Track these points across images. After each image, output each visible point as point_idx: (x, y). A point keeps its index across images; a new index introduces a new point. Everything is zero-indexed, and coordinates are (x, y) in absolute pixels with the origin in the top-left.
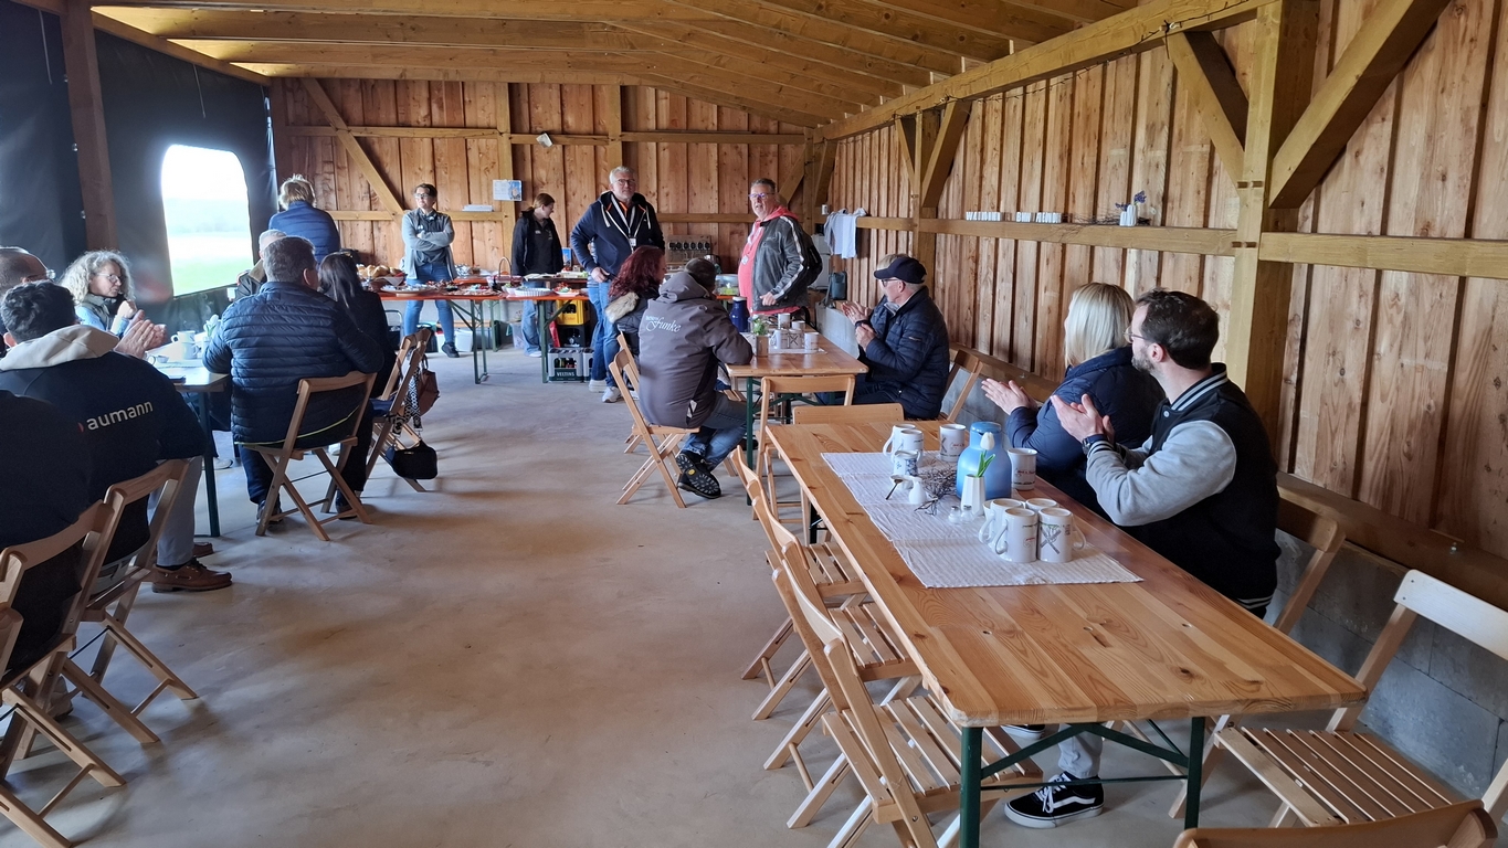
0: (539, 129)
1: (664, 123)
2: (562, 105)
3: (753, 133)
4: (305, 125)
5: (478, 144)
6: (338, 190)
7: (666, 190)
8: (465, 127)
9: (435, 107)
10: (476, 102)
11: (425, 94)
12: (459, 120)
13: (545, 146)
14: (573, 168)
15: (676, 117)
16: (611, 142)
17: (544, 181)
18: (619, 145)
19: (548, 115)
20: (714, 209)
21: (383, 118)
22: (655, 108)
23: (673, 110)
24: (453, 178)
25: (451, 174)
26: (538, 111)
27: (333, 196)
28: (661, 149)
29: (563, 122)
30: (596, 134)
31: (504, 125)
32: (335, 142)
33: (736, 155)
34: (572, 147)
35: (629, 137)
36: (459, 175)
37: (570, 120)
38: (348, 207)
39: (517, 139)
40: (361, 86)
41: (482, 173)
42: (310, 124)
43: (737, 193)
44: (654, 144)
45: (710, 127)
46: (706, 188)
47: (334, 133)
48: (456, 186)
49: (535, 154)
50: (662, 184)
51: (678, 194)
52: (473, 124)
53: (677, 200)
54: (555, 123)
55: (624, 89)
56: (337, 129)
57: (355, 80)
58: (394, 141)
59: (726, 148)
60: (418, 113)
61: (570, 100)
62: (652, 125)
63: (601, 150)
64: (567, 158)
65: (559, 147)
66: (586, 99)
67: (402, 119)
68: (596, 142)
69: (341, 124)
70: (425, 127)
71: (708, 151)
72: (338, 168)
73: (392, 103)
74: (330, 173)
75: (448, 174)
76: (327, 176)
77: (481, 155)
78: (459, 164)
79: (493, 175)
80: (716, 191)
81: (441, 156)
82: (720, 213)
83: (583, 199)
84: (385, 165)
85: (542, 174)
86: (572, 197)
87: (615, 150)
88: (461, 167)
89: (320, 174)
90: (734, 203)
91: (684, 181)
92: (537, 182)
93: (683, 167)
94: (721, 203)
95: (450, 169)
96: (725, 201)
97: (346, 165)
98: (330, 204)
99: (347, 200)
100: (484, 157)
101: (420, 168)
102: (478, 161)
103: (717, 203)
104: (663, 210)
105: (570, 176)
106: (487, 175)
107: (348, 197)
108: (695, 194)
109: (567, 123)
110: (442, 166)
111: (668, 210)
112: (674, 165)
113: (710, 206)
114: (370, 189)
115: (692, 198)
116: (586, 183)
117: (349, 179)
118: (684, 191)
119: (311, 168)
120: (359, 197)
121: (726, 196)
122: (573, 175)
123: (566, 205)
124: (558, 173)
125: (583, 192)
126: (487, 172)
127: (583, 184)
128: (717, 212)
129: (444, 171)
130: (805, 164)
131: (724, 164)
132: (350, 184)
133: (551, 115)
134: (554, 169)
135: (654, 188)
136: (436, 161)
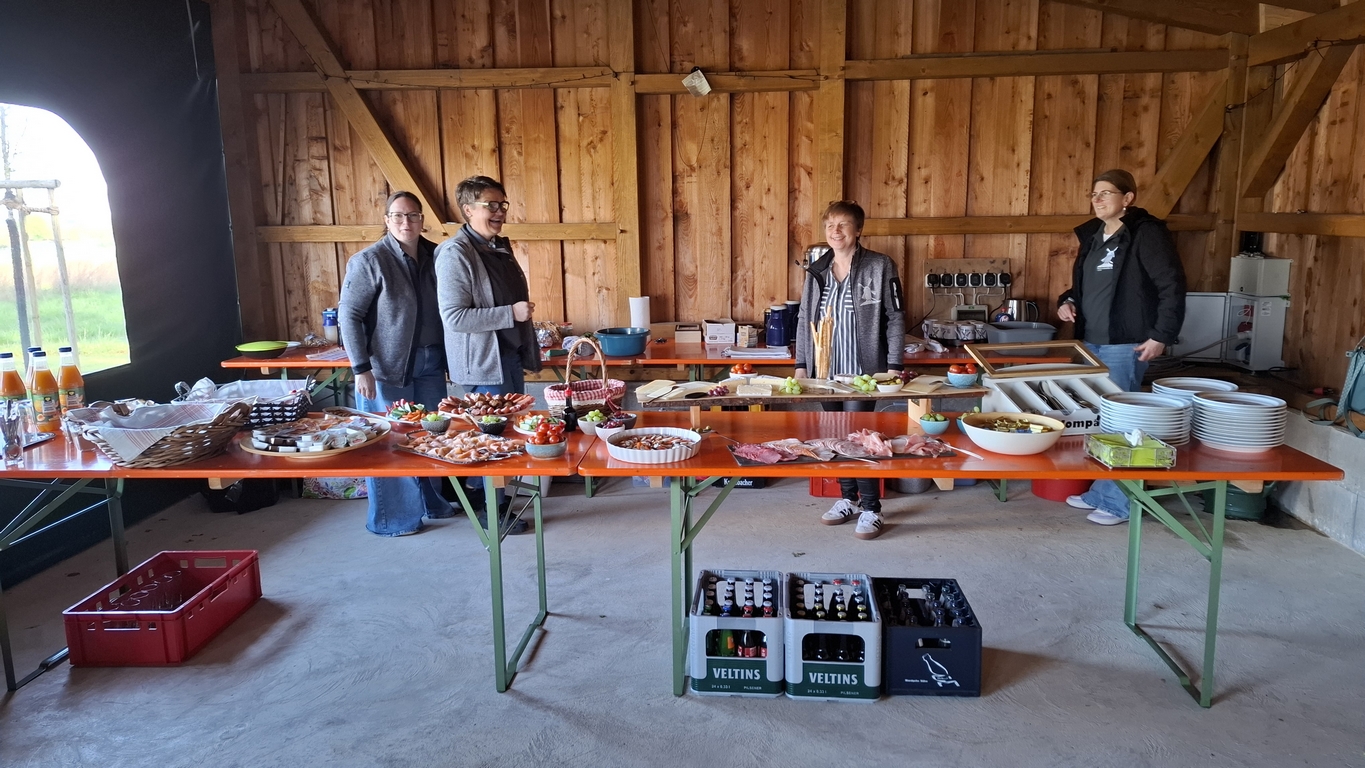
0: (688, 65)
1: (928, 41)
2: (732, 15)
3: (1114, 50)
4: (278, 72)
5: (576, 97)
6: (334, 188)
7: (924, 172)
8: (554, 65)
9: (501, 32)
10: (573, 21)
11: (483, 8)
12: (543, 51)
13: (698, 94)
14: (747, 137)
15: (953, 31)
16: (823, 83)
17: (694, 163)
18: (838, 88)
19: (704, 37)
20: (1020, 207)
21: (409, 55)
22: (911, 15)
23: (948, 14)
24: (531, 163)
25: (528, 155)
26: (687, 31)
27: (326, 200)
28: (919, 94)
29: (733, 50)
30: (795, 70)
31: (623, 59)
32: (327, 103)
33: (1073, 99)
34: (748, 97)
35: (860, 70)
36: (542, 157)
37: (745, 44)
38: (353, 217)
39: (646, 83)
41: (583, 152)
42: (286, 70)
43: (1070, 173)
44: (906, 84)
45: (1023, 45)
46: (1007, 167)
47: (323, 85)
48: (537, 177)
49: (680, 113)
50: (917, 160)
51: (948, 179)
52: (569, 58)
53: (947, 191)
54: (717, 51)
56: (327, 77)
58: (431, 95)
59: (1052, 84)
60: (471, 44)
62: (904, 46)
63: (803, 99)
64: (738, 118)
65: (724, 98)
67: (443, 54)
68: (794, 84)
69: (333, 66)
70: (483, 66)
71: (1015, 93)
72: (336, 148)
73: (426, 28)
74: (320, 158)
75: (522, 159)
76: (317, 163)
77: (581, 118)
78: (542, 136)
79: (602, 155)
80: (1027, 171)
81: (512, 123)
82: (1032, 214)
83: (764, 196)
84: (414, 142)
85: (691, 150)
86: (745, 192)
87: (832, 94)
88: (546, 142)
89: (304, 160)
90: (1063, 194)
91: (961, 154)
92: (681, 166)
93: (961, 126)
94: (1036, 195)
95: (527, 148)
96: (1044, 191)
97: (348, 144)
98: (322, 213)
99: (350, 207)
100: (587, 121)
101: (473, 147)
102: (575, 129)
103: (1027, 194)
104: (918, 210)
105: (742, 153)
106: (591, 156)
107: (352, 200)
108: (982, 179)
109: (740, 50)
110: (513, 141)
111: (927, 210)
112: (943, 122)
113: (1014, 200)
114: (388, 185)
115: (977, 185)
116: (771, 165)
117: (354, 169)
118: (959, 174)
119: (290, 149)
120: (370, 200)
121: (1047, 183)
122: (747, 150)
123: (733, 207)
124: (720, 147)
125: (765, 181)
126: (592, 150)
127: (765, 167)
128: (1025, 212)
129: (515, 153)
130: (1227, 110)
131: (1046, 117)
132: (355, 177)
133: (711, 38)
134: (712, 140)
135: (901, 170)
136: (503, 132)
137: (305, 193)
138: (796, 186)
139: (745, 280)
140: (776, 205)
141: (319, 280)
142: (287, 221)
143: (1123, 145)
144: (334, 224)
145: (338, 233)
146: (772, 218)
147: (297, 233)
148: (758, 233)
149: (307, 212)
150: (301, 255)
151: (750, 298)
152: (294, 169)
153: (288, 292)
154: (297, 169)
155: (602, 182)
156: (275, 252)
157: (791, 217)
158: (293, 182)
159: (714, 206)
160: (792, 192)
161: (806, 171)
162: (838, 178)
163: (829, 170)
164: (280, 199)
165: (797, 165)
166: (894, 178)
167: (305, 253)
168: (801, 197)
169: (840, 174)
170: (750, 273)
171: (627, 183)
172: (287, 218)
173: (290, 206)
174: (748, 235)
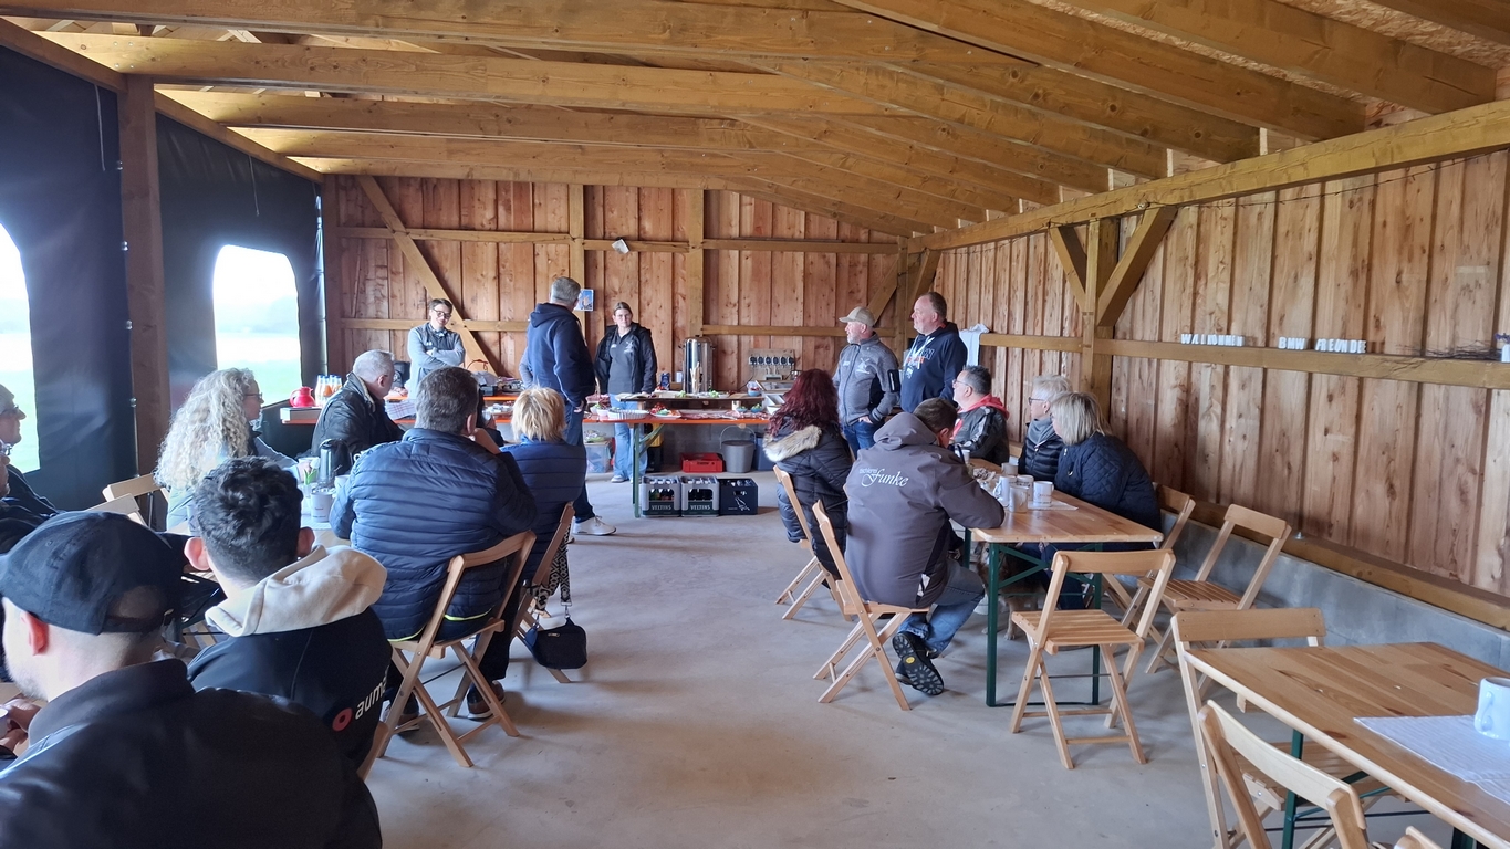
0: (614, 235)
1: (748, 230)
2: (639, 209)
3: (843, 241)
4: (357, 226)
5: (548, 250)
6: (390, 297)
7: (747, 301)
8: (534, 232)
9: (501, 210)
10: (546, 206)
11: (491, 195)
12: (528, 223)
13: (621, 253)
14: (648, 276)
15: (761, 224)
16: (691, 250)
17: (617, 290)
18: (699, 254)
19: (623, 220)
20: (798, 322)
21: (444, 220)
22: (738, 215)
23: (758, 216)
24: (518, 286)
25: (516, 281)
26: (613, 216)
27: (385, 303)
28: (744, 257)
29: (640, 227)
30: (675, 241)
31: (577, 228)
32: (390, 245)
33: (823, 264)
34: (648, 254)
35: (711, 244)
36: (523, 282)
37: (648, 225)
38: (402, 315)
39: (590, 244)
40: (422, 185)
42: (363, 225)
43: (824, 303)
44: (737, 252)
45: (797, 235)
46: (790, 300)
47: (389, 237)
49: (608, 261)
50: (743, 294)
51: (760, 305)
52: (543, 228)
53: (760, 312)
54: (630, 228)
55: (706, 193)
56: (394, 231)
57: (415, 178)
58: (455, 245)
59: (812, 256)
60: (483, 216)
61: (648, 205)
62: (735, 232)
63: (680, 257)
64: (642, 266)
65: (635, 254)
66: (666, 204)
67: (465, 221)
68: (674, 249)
69: (399, 226)
70: (490, 230)
71: (794, 260)
72: (393, 273)
73: (455, 205)
74: (383, 279)
75: (512, 284)
76: (380, 281)
77: (550, 261)
78: (525, 270)
80: (801, 303)
81: (506, 262)
82: (805, 326)
84: (444, 269)
85: (614, 283)
87: (695, 258)
88: (527, 274)
89: (371, 279)
90: (820, 316)
91: (767, 291)
92: (608, 291)
94: (807, 315)
95: (515, 277)
96: (811, 314)
97: (402, 270)
98: (382, 312)
99: (400, 307)
100: (552, 263)
101: (482, 275)
102: (545, 267)
103: (802, 315)
104: (744, 321)
105: (645, 285)
107: (402, 304)
108: (778, 306)
109: (644, 228)
110: (507, 274)
111: (749, 321)
112: (756, 274)
113: (795, 318)
115: (775, 310)
116: (662, 293)
117: (405, 285)
118: (766, 302)
119: (363, 272)
121: (812, 309)
122: (648, 284)
124: (633, 282)
125: (657, 302)
127: (658, 294)
128: (801, 324)
129: (507, 280)
130: (899, 275)
131: (811, 274)
132: (404, 290)
133: (627, 220)
134: (628, 277)
135: (734, 299)
136: (502, 267)
137: (371, 299)
138: (675, 305)
140: (663, 315)
144: (389, 318)
145: (394, 324)
146: (661, 323)
147: (369, 324)
149: (371, 311)
150: (367, 336)
152: (364, 285)
154: (367, 285)
156: (347, 333)
157: (674, 322)
158: (363, 292)
160: (673, 308)
161: (682, 297)
162: (701, 303)
163: (695, 298)
164: (355, 302)
165: (677, 293)
166: (731, 303)
167: (370, 336)
168: (679, 311)
169: (702, 300)
172: (358, 315)
173: (362, 307)
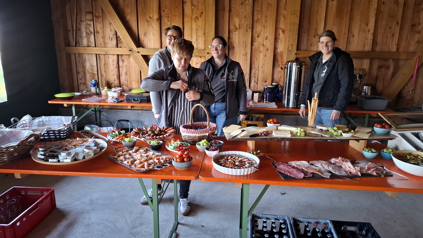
6: (95, 33)
14: (259, 16)
17: (237, 26)
20: (368, 48)
25: (171, 21)
27: (92, 37)
36: (177, 22)
38: (103, 44)
41: (193, 21)
43: (390, 35)
46: (364, 31)
49: (233, 5)
50: (328, 27)
64: (256, 8)
72: (96, 17)
74: (90, 20)
75: (169, 23)
76: (89, 22)
77: (193, 7)
78: (177, 14)
79: (201, 22)
80: (372, 34)
81: (165, 8)
82: (373, 51)
83: (265, 40)
84: (127, 15)
85: (236, 21)
86: (257, 39)
88: (179, 16)
89: (84, 21)
90: (386, 43)
91: (346, 25)
92: (232, 27)
93: (347, 14)
95: (171, 18)
96: (378, 42)
97: (101, 15)
98: (91, 42)
99: (102, 40)
100: (195, 8)
101: (150, 17)
102: (190, 11)
103: (371, 43)
105: (257, 23)
106: (196, 22)
107: (102, 37)
108: (353, 36)
110: (166, 16)
112: (339, 13)
113: (366, 45)
114: (116, 32)
115: (351, 39)
116: (268, 27)
117: (103, 25)
118: (344, 34)
119: (78, 16)
120: (109, 38)
121: (379, 39)
122: (259, 21)
123: (252, 45)
124: (248, 20)
125: (265, 34)
126: (197, 20)
127: (266, 29)
128: (370, 50)
129: (166, 20)
131: (381, 11)
132: (103, 29)
134: (245, 17)
136: (162, 12)
137: (84, 34)
138: (278, 37)
139: (255, 74)
140: (269, 44)
141: (90, 68)
142: (77, 45)
143: (412, 24)
144: (95, 46)
145: (97, 50)
146: (267, 50)
147: (81, 50)
148: (261, 56)
149: (85, 42)
150: (83, 58)
151: (256, 81)
153: (78, 73)
154: (81, 25)
155: (201, 33)
156: (73, 57)
157: (275, 49)
158: (80, 30)
159: (244, 44)
160: (276, 39)
161: (282, 30)
162: (296, 34)
163: (292, 31)
164: (75, 36)
165: (279, 28)
166: (318, 34)
167: (84, 58)
168: (279, 41)
169: (297, 32)
170: (257, 71)
171: (210, 34)
172: (77, 44)
173: (79, 39)
174: (257, 56)
